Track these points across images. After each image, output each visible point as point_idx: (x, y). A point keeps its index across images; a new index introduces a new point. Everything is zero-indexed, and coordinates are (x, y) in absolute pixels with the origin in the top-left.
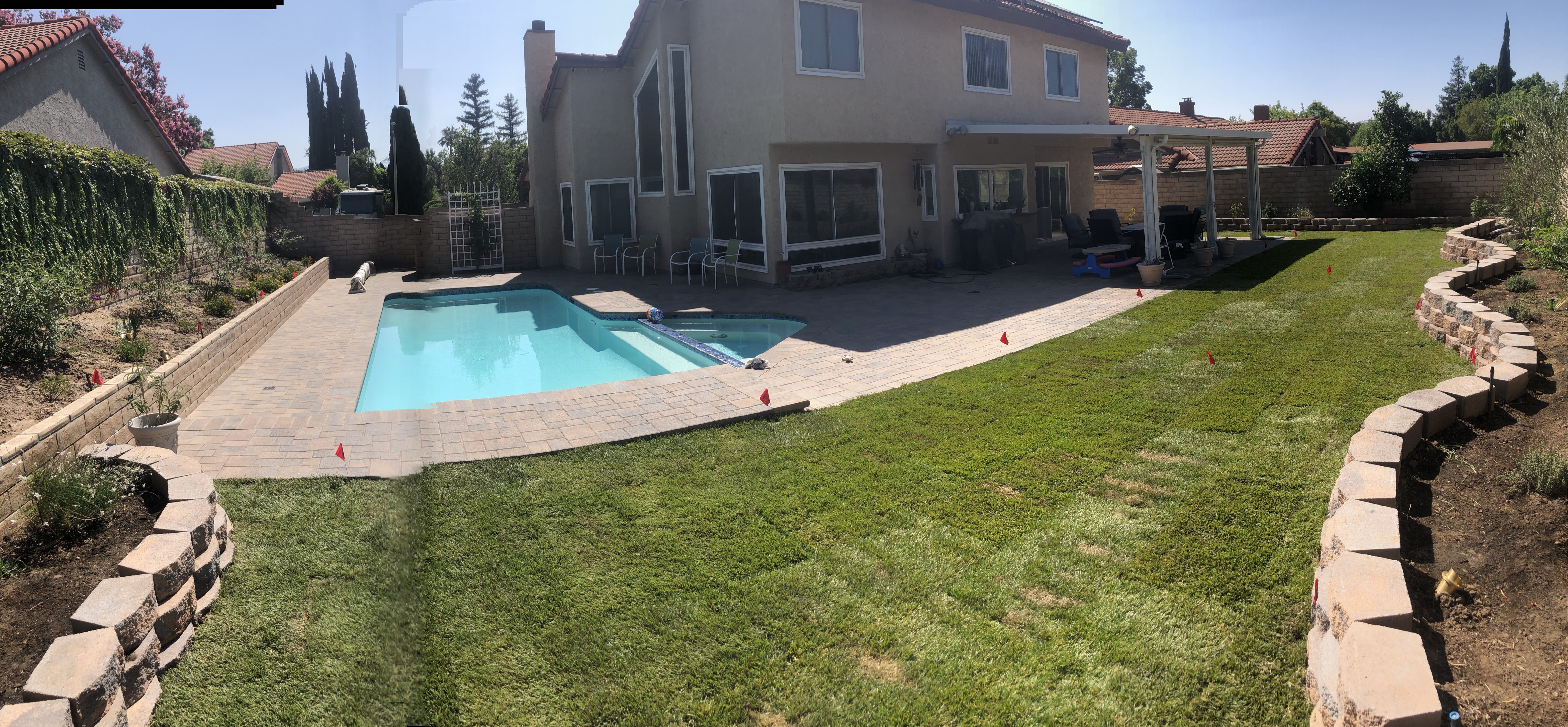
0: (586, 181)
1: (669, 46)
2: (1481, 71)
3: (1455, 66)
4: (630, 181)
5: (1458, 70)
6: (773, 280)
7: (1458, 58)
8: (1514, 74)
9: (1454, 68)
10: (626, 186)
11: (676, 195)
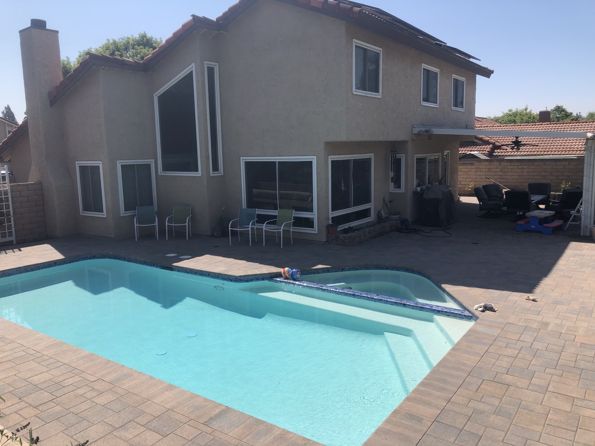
0: (118, 162)
1: (206, 62)
4: (152, 162)
6: (323, 238)
10: (148, 166)
11: (211, 175)
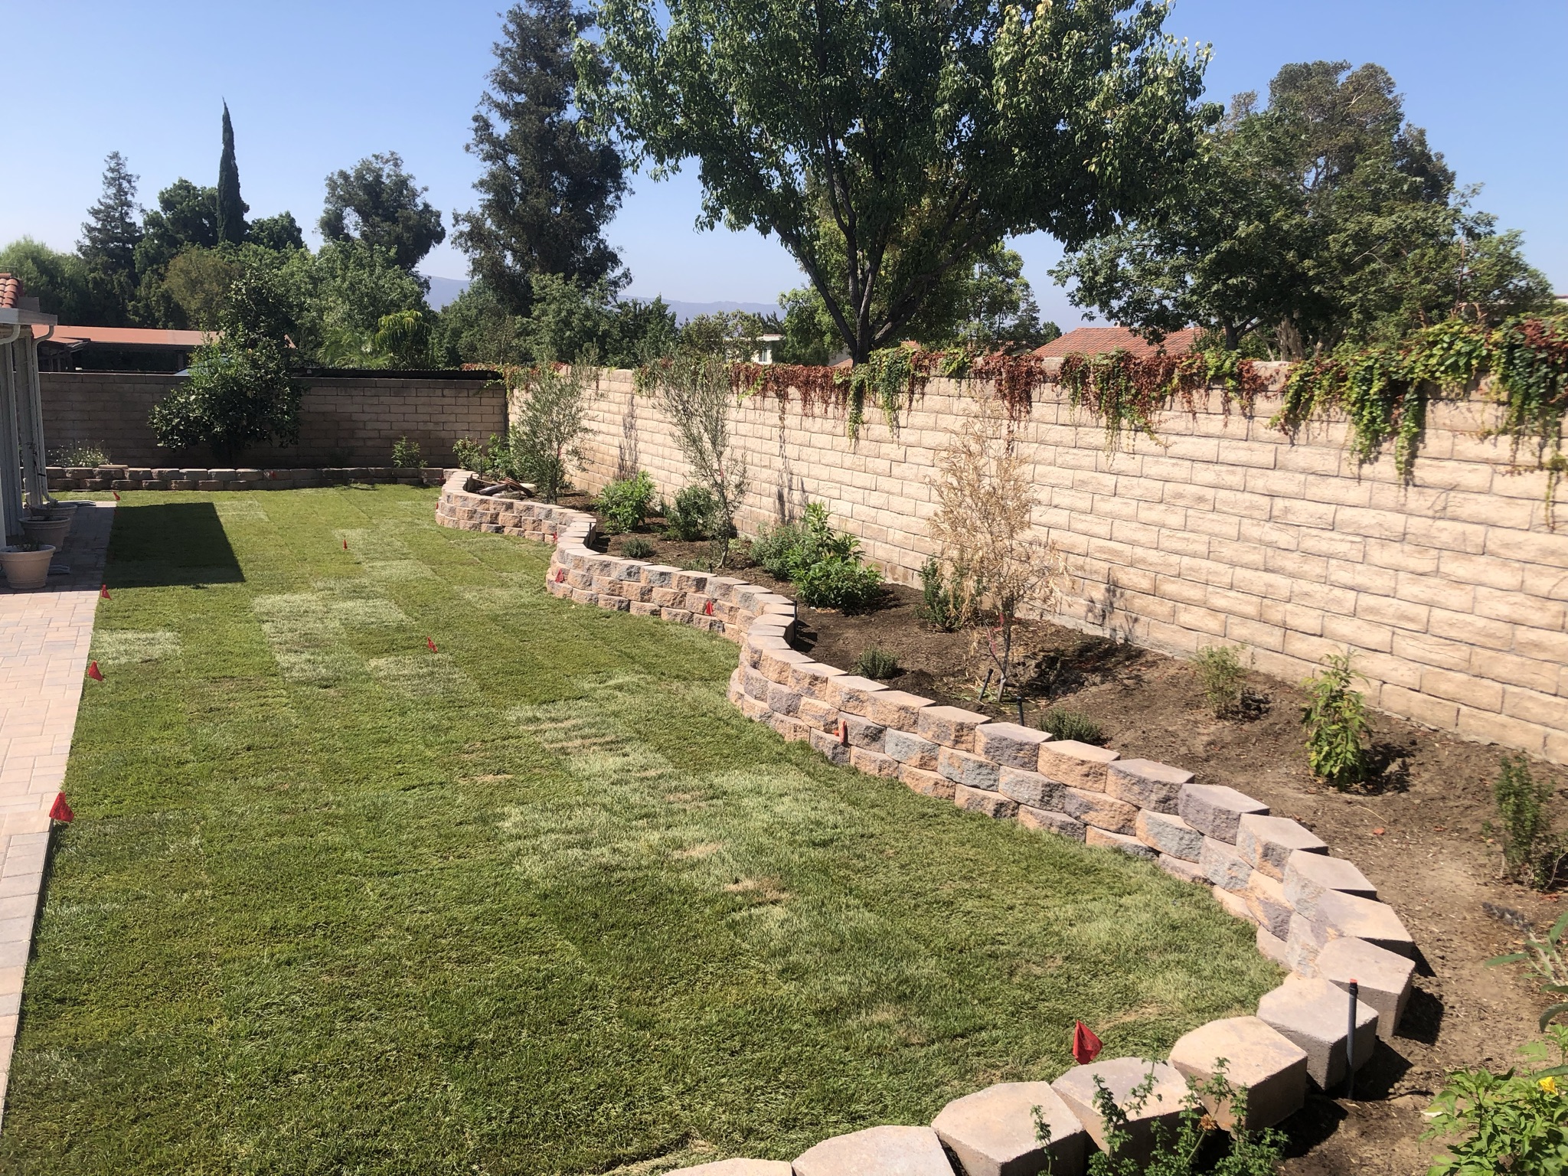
2: (183, 193)
3: (112, 170)
5: (119, 181)
7: (115, 156)
8: (246, 209)
9: (110, 175)
